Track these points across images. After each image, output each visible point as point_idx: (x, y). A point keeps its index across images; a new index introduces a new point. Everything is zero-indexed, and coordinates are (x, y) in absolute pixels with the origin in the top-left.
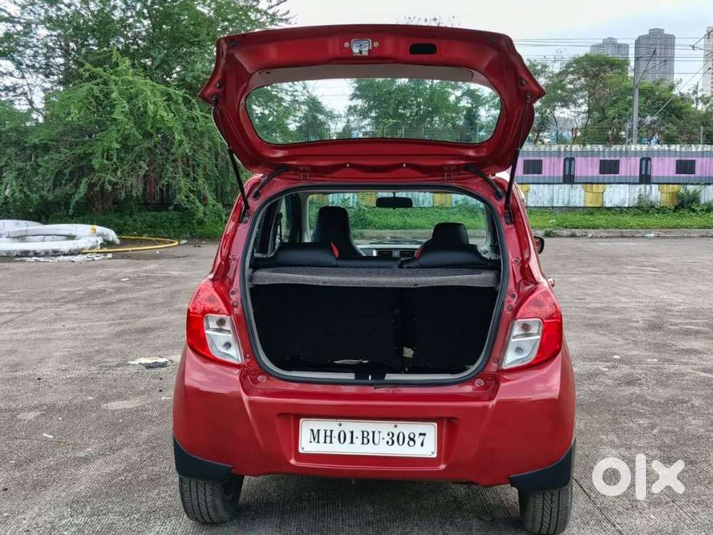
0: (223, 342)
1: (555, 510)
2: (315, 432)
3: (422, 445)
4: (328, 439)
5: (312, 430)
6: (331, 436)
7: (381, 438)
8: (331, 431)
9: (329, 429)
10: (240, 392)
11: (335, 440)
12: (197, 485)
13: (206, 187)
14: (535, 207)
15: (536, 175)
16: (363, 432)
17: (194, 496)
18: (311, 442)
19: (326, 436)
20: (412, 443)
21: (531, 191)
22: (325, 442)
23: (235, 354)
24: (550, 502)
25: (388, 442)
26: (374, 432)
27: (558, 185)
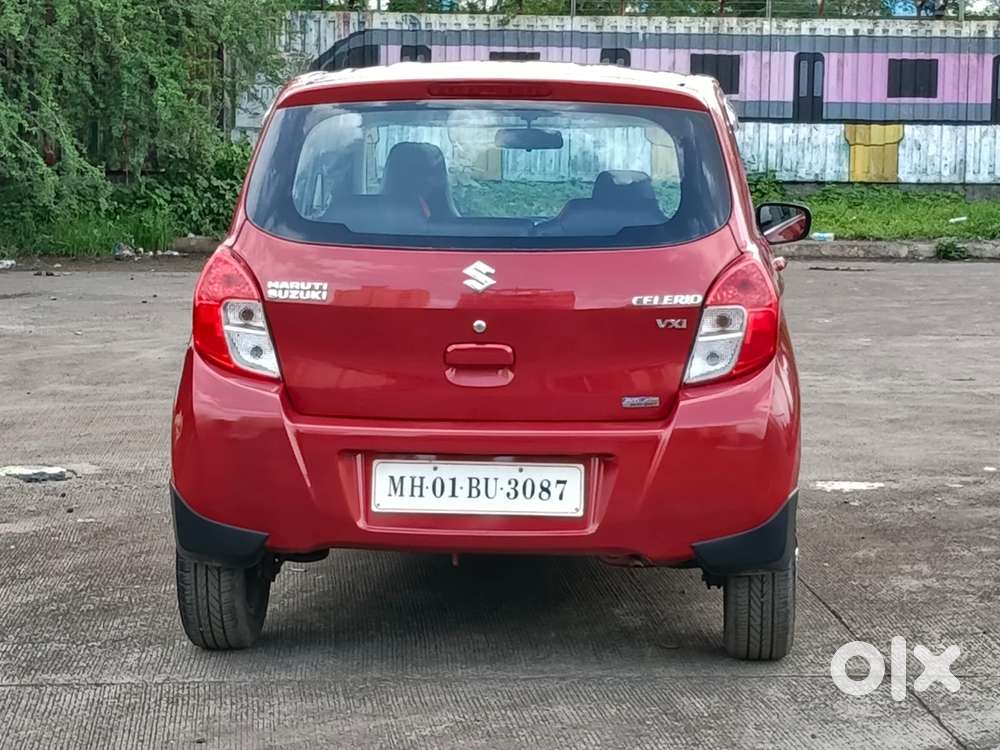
0: (251, 346)
1: (768, 607)
2: (397, 480)
3: (561, 497)
4: (417, 491)
5: (392, 478)
6: (421, 487)
7: (498, 488)
8: (422, 479)
9: (418, 474)
10: (282, 420)
11: (428, 492)
12: (207, 574)
13: (62, 124)
14: (918, 184)
15: (920, 100)
16: (471, 479)
17: (202, 592)
18: (390, 495)
19: (413, 486)
20: (545, 495)
21: (908, 142)
22: (412, 495)
23: (269, 364)
24: (759, 595)
25: (508, 494)
26: (487, 480)
27: (978, 127)
